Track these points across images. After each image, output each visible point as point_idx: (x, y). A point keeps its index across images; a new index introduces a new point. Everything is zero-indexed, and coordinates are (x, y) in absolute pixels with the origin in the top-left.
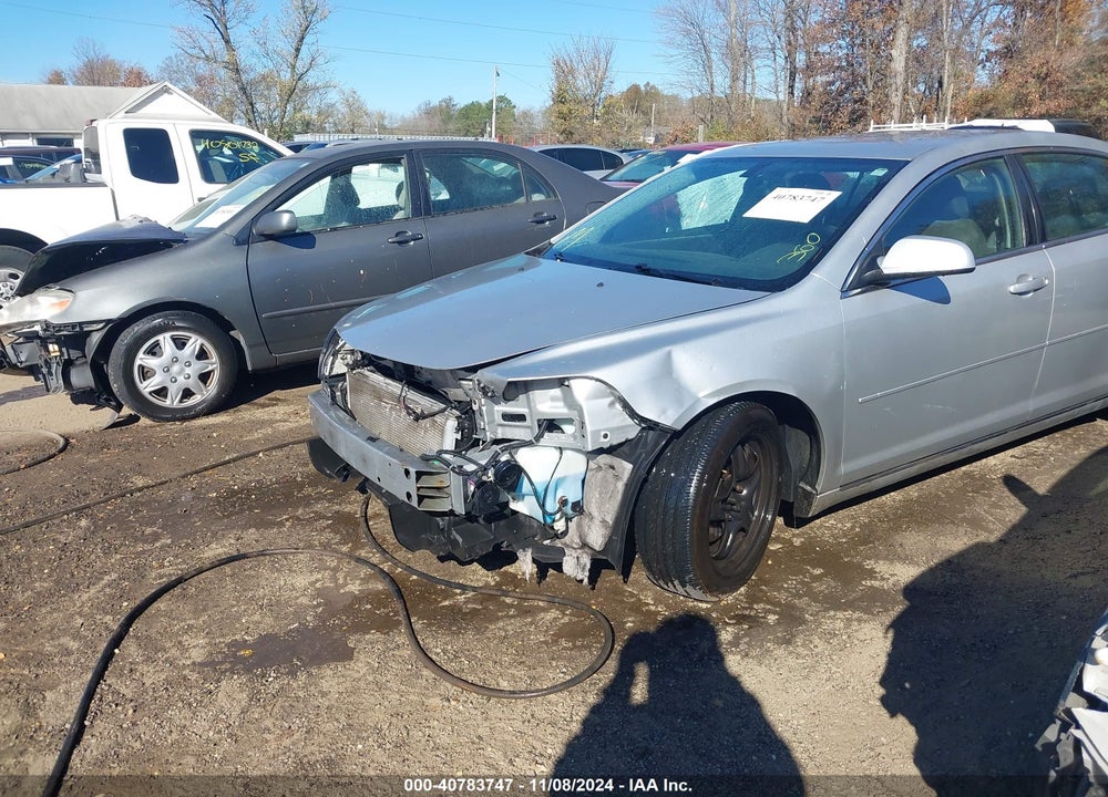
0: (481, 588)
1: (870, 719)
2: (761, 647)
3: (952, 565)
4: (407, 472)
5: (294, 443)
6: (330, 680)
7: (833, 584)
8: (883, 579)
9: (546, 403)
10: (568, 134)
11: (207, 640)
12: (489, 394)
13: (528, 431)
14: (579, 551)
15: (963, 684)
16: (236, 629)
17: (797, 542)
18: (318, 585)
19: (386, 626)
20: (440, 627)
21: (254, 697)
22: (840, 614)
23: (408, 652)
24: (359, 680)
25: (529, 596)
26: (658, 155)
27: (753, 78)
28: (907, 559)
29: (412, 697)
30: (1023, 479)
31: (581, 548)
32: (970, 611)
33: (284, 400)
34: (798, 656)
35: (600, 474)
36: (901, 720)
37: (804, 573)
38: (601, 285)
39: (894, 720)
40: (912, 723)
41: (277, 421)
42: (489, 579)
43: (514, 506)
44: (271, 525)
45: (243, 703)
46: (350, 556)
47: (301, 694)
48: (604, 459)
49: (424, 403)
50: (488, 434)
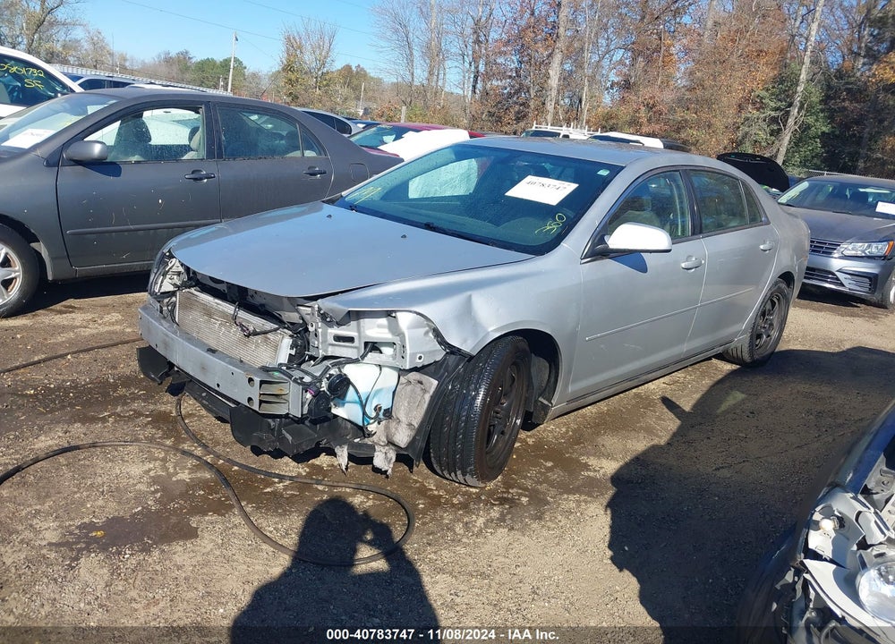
0: (295, 477)
1: (606, 573)
2: (522, 522)
3: (639, 460)
4: (250, 380)
5: (98, 348)
6: (181, 555)
7: (562, 474)
8: (595, 471)
9: (375, 329)
10: (295, 98)
11: (57, 523)
12: (328, 320)
13: (355, 350)
14: (387, 448)
15: (662, 546)
16: (83, 513)
17: (530, 441)
18: (152, 473)
19: (221, 509)
20: (268, 510)
21: (115, 571)
22: (571, 497)
23: (245, 530)
24: (208, 553)
25: (340, 484)
26: (386, 129)
27: (444, 74)
28: (608, 456)
29: (257, 567)
30: (674, 399)
31: (387, 445)
32: (657, 495)
33: (79, 309)
34: (549, 529)
35: (409, 388)
36: (626, 573)
37: (540, 465)
38: (404, 236)
39: (622, 574)
40: (634, 575)
41: (78, 327)
42: (301, 470)
43: (335, 411)
44: (94, 420)
45: (106, 578)
46: (175, 448)
47: (158, 568)
48: (414, 376)
49: (255, 322)
50: (320, 351)
